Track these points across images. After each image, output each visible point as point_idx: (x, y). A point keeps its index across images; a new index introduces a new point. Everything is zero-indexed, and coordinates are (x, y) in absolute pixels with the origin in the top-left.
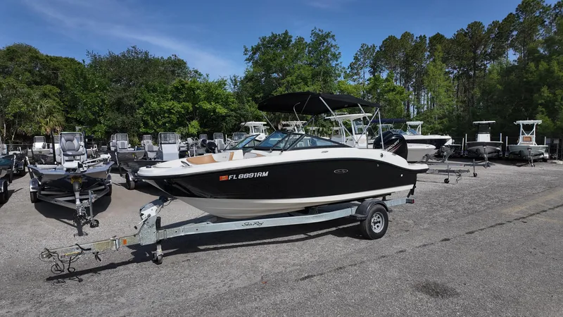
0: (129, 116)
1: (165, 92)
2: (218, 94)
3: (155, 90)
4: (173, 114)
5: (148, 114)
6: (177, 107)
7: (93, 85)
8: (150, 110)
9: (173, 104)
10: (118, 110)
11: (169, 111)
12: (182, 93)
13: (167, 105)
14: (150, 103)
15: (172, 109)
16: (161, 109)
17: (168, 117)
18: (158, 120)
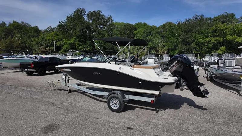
0: (188, 46)
1: (208, 33)
2: (239, 31)
3: (202, 33)
4: (210, 43)
5: (197, 45)
6: (213, 40)
7: (175, 34)
8: (198, 43)
9: (210, 39)
10: (184, 44)
11: (208, 43)
12: (217, 33)
13: (207, 39)
14: (198, 40)
15: (210, 41)
16: (203, 42)
17: (207, 45)
18: (202, 47)
